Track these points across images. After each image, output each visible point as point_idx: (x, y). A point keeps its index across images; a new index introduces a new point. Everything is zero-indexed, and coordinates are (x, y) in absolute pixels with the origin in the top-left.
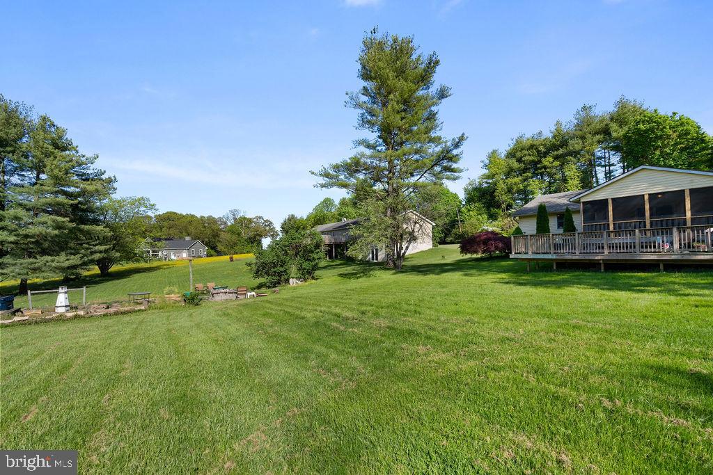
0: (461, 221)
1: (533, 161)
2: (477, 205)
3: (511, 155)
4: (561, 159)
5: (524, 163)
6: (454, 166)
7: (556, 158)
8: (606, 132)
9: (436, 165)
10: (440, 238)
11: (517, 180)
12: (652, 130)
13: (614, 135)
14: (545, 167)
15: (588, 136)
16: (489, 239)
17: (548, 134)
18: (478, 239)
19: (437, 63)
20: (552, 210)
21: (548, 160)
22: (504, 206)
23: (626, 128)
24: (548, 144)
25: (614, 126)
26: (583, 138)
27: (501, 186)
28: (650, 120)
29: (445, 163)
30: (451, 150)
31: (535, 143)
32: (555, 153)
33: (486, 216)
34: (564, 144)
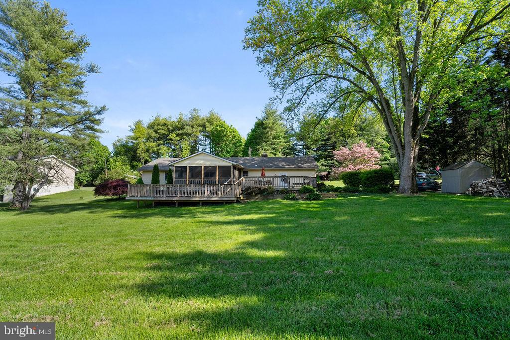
0: (107, 169)
1: (164, 134)
2: (122, 157)
3: (151, 126)
4: (180, 136)
5: (159, 134)
6: (96, 127)
7: (178, 135)
8: (204, 126)
9: (79, 123)
10: (87, 181)
11: (153, 144)
12: (222, 131)
13: (207, 129)
14: (171, 140)
15: (195, 126)
16: (119, 185)
17: (174, 119)
18: (110, 185)
19: (87, 44)
20: (162, 169)
21: (173, 136)
22: (143, 161)
23: (212, 127)
24: (174, 125)
25: (208, 124)
26: (192, 127)
27: (142, 147)
28: (222, 126)
29: (88, 123)
30: (93, 115)
31: (167, 122)
32: (178, 132)
33: (128, 167)
34: (182, 128)
